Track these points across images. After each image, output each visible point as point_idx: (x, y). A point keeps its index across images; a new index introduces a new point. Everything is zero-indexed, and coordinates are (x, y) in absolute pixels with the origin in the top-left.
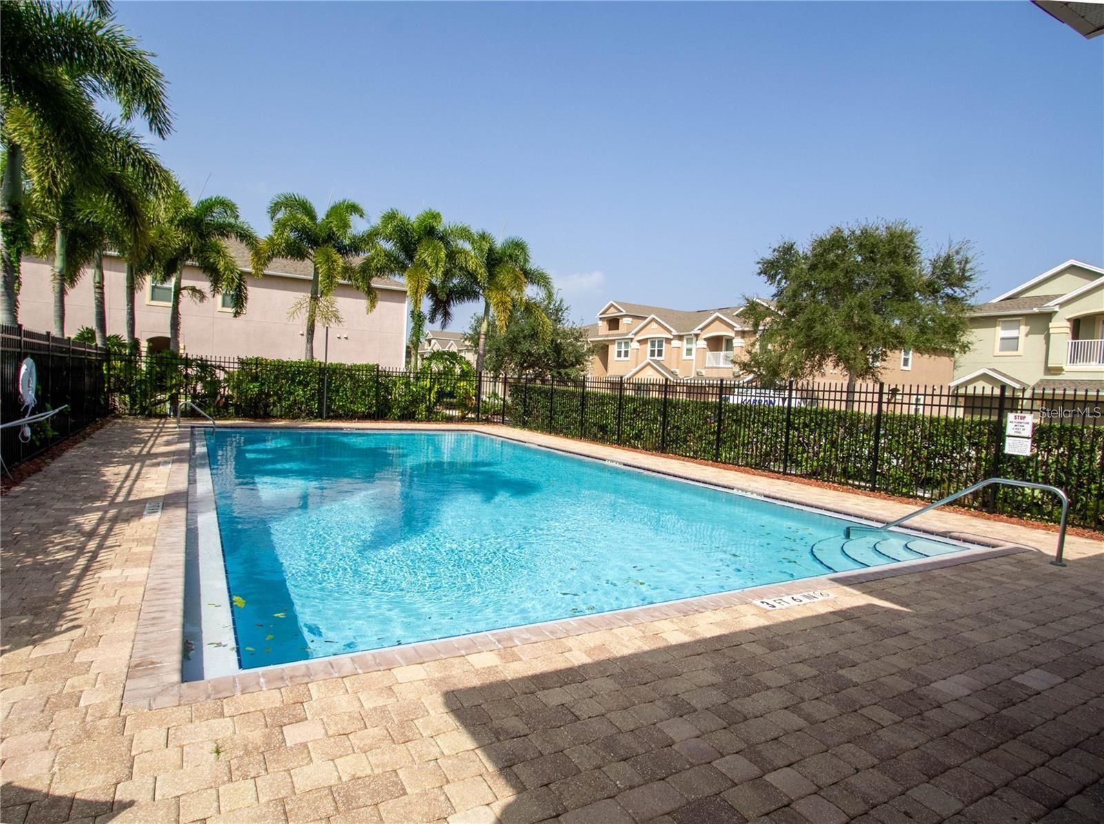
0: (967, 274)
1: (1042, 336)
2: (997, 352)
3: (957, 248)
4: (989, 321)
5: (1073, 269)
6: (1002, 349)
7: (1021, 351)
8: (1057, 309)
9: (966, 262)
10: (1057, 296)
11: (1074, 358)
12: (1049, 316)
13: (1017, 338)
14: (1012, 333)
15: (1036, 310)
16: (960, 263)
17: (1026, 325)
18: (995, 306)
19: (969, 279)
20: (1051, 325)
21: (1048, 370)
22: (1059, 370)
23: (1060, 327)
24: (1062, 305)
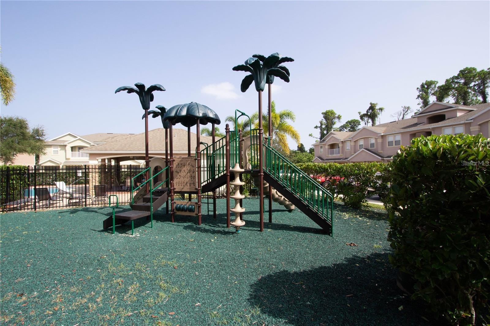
0: (44, 134)
1: (64, 151)
2: (53, 154)
3: (40, 126)
4: (50, 146)
5: (69, 134)
6: (54, 154)
7: (59, 154)
8: (67, 144)
9: (43, 131)
10: (68, 141)
11: (72, 156)
12: (65, 146)
13: (58, 151)
14: (56, 150)
15: (62, 144)
16: (41, 131)
17: (60, 148)
18: (51, 142)
19: (44, 135)
20: (66, 148)
21: (66, 159)
22: (69, 159)
23: (68, 148)
24: (68, 143)
